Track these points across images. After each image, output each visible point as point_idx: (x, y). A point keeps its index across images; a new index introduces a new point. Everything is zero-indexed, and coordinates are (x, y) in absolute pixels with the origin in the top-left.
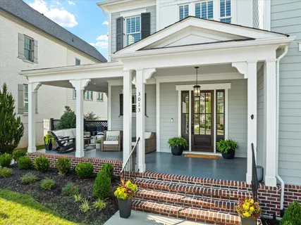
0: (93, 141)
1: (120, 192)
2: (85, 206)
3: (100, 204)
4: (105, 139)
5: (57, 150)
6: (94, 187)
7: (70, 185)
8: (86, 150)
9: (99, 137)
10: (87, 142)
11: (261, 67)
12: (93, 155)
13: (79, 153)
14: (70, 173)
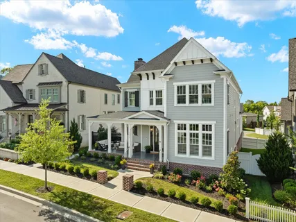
0: (115, 146)
1: (121, 162)
2: (112, 167)
3: (116, 166)
4: (119, 145)
5: (100, 150)
6: (115, 162)
7: (107, 162)
8: (112, 150)
9: (118, 144)
10: (112, 146)
11: (163, 127)
12: (115, 152)
13: (109, 151)
14: (106, 158)
